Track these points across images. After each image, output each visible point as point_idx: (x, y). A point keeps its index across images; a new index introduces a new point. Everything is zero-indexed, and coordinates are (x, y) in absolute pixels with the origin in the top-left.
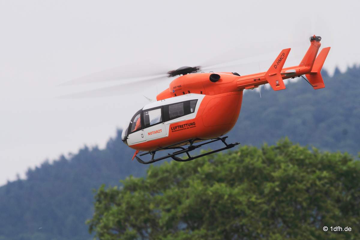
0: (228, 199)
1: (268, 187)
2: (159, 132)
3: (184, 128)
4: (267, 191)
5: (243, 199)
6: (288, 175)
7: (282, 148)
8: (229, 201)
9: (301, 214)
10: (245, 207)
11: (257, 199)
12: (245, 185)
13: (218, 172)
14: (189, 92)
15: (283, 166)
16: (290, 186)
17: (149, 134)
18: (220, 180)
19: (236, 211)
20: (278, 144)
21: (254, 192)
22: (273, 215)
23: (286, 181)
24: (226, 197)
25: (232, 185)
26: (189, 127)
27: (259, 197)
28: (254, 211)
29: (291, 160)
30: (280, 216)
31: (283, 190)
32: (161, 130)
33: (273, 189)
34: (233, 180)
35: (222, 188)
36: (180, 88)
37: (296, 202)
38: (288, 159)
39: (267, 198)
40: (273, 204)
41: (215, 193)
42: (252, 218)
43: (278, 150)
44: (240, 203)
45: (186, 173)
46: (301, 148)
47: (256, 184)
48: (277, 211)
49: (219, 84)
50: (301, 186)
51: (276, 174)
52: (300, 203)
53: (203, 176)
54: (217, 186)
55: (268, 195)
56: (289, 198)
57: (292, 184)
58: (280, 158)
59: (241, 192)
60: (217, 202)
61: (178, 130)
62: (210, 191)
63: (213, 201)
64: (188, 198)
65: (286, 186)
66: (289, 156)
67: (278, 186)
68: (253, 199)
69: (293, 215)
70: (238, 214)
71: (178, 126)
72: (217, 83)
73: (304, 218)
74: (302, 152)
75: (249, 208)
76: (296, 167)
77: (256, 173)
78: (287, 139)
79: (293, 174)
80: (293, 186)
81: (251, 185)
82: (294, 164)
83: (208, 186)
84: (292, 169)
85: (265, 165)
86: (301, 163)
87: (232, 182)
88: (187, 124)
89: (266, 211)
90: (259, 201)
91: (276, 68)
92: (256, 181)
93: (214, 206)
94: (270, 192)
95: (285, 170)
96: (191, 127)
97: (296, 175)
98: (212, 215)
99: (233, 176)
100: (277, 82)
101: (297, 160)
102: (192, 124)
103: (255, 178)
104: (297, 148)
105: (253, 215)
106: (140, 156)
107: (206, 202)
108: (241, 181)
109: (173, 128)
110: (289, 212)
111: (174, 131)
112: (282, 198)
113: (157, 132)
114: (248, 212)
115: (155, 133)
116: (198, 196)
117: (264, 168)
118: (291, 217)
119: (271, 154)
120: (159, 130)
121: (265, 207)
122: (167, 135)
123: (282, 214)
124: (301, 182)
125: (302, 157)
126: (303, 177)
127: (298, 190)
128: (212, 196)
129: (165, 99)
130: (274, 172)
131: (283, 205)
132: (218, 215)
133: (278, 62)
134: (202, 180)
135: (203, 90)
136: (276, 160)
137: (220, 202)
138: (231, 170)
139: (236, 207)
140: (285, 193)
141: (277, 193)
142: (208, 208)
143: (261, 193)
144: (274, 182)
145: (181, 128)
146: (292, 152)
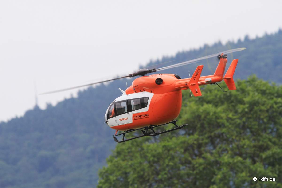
0: (213, 115)
1: (240, 108)
2: (126, 119)
3: (142, 118)
4: (240, 110)
5: (223, 115)
6: (254, 100)
7: (251, 82)
8: (214, 117)
9: (263, 127)
10: (224, 121)
11: (233, 115)
12: (225, 106)
13: (207, 97)
14: (144, 91)
15: (251, 94)
16: (256, 108)
17: (120, 120)
18: (208, 102)
19: (218, 123)
20: (248, 79)
21: (231, 111)
22: (244, 127)
23: (253, 104)
24: (211, 114)
25: (216, 106)
26: (145, 117)
27: (234, 114)
28: (230, 124)
29: (257, 90)
30: (248, 128)
31: (251, 110)
32: (127, 118)
33: (244, 109)
34: (217, 102)
35: (209, 107)
36: (138, 87)
37: (259, 118)
38: (255, 89)
39: (240, 115)
40: (244, 119)
41: (204, 111)
42: (229, 128)
43: (248, 84)
44: (222, 118)
45: (185, 97)
46: (264, 82)
47: (233, 106)
48: (247, 124)
49: (162, 86)
50: (263, 108)
51: (247, 99)
52: (262, 119)
53: (197, 99)
54: (206, 106)
55: (240, 113)
56: (255, 115)
57: (257, 106)
58: (249, 88)
59: (222, 110)
60: (205, 117)
61: (138, 119)
62: (201, 109)
63: (203, 116)
64: (186, 113)
65: (253, 108)
66: (256, 87)
67: (247, 108)
68: (230, 115)
69: (257, 127)
70: (219, 126)
71: (138, 116)
72: (161, 85)
73: (265, 130)
74: (265, 85)
75: (227, 121)
76: (260, 95)
77: (232, 98)
78: (255, 76)
79: (258, 99)
80: (258, 108)
81: (229, 106)
82: (259, 93)
83: (200, 106)
84: (257, 96)
85: (238, 93)
86: (263, 93)
87: (216, 104)
88: (143, 115)
89: (239, 124)
90: (234, 117)
91: (195, 80)
92: (233, 104)
93: (204, 120)
94: (242, 112)
95: (252, 97)
96: (146, 118)
97: (260, 100)
98: (202, 126)
99: (217, 100)
100: (196, 90)
101: (261, 90)
102: (146, 115)
103: (232, 102)
104: (261, 82)
105: (230, 126)
106: (116, 136)
107: (199, 117)
108: (223, 103)
109: (135, 117)
110: (255, 125)
111: (136, 119)
112: (250, 116)
113: (125, 119)
114: (227, 124)
115: (124, 120)
116: (193, 113)
117: (238, 95)
118: (256, 129)
119: (243, 85)
120: (126, 118)
121: (238, 121)
122: (132, 122)
123: (250, 126)
124: (263, 105)
125: (264, 88)
126: (265, 101)
127: (261, 110)
128: (202, 113)
129: (129, 94)
130: (245, 97)
131: (251, 120)
132: (206, 126)
133: (196, 75)
134: (196, 102)
135: (152, 90)
136: (247, 89)
137: (208, 117)
138: (216, 96)
139: (219, 121)
140: (252, 112)
141: (246, 113)
142: (200, 120)
143: (236, 112)
144: (244, 104)
145: (140, 118)
146: (258, 85)
